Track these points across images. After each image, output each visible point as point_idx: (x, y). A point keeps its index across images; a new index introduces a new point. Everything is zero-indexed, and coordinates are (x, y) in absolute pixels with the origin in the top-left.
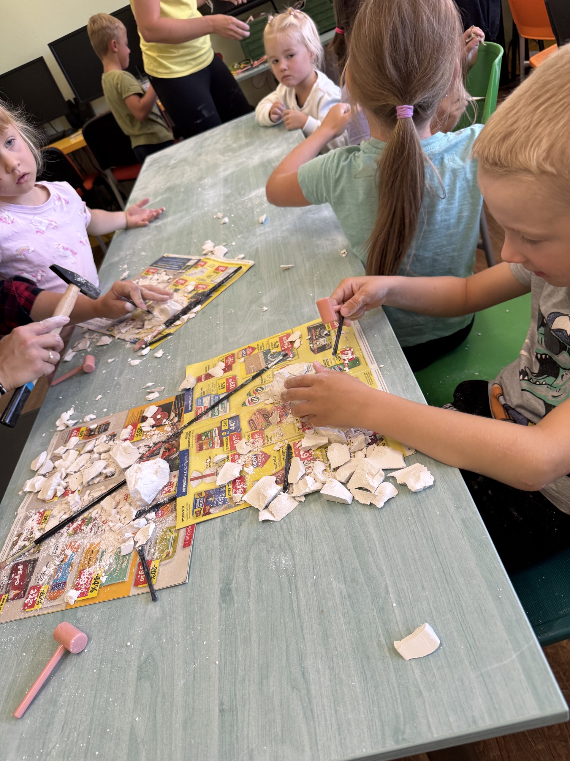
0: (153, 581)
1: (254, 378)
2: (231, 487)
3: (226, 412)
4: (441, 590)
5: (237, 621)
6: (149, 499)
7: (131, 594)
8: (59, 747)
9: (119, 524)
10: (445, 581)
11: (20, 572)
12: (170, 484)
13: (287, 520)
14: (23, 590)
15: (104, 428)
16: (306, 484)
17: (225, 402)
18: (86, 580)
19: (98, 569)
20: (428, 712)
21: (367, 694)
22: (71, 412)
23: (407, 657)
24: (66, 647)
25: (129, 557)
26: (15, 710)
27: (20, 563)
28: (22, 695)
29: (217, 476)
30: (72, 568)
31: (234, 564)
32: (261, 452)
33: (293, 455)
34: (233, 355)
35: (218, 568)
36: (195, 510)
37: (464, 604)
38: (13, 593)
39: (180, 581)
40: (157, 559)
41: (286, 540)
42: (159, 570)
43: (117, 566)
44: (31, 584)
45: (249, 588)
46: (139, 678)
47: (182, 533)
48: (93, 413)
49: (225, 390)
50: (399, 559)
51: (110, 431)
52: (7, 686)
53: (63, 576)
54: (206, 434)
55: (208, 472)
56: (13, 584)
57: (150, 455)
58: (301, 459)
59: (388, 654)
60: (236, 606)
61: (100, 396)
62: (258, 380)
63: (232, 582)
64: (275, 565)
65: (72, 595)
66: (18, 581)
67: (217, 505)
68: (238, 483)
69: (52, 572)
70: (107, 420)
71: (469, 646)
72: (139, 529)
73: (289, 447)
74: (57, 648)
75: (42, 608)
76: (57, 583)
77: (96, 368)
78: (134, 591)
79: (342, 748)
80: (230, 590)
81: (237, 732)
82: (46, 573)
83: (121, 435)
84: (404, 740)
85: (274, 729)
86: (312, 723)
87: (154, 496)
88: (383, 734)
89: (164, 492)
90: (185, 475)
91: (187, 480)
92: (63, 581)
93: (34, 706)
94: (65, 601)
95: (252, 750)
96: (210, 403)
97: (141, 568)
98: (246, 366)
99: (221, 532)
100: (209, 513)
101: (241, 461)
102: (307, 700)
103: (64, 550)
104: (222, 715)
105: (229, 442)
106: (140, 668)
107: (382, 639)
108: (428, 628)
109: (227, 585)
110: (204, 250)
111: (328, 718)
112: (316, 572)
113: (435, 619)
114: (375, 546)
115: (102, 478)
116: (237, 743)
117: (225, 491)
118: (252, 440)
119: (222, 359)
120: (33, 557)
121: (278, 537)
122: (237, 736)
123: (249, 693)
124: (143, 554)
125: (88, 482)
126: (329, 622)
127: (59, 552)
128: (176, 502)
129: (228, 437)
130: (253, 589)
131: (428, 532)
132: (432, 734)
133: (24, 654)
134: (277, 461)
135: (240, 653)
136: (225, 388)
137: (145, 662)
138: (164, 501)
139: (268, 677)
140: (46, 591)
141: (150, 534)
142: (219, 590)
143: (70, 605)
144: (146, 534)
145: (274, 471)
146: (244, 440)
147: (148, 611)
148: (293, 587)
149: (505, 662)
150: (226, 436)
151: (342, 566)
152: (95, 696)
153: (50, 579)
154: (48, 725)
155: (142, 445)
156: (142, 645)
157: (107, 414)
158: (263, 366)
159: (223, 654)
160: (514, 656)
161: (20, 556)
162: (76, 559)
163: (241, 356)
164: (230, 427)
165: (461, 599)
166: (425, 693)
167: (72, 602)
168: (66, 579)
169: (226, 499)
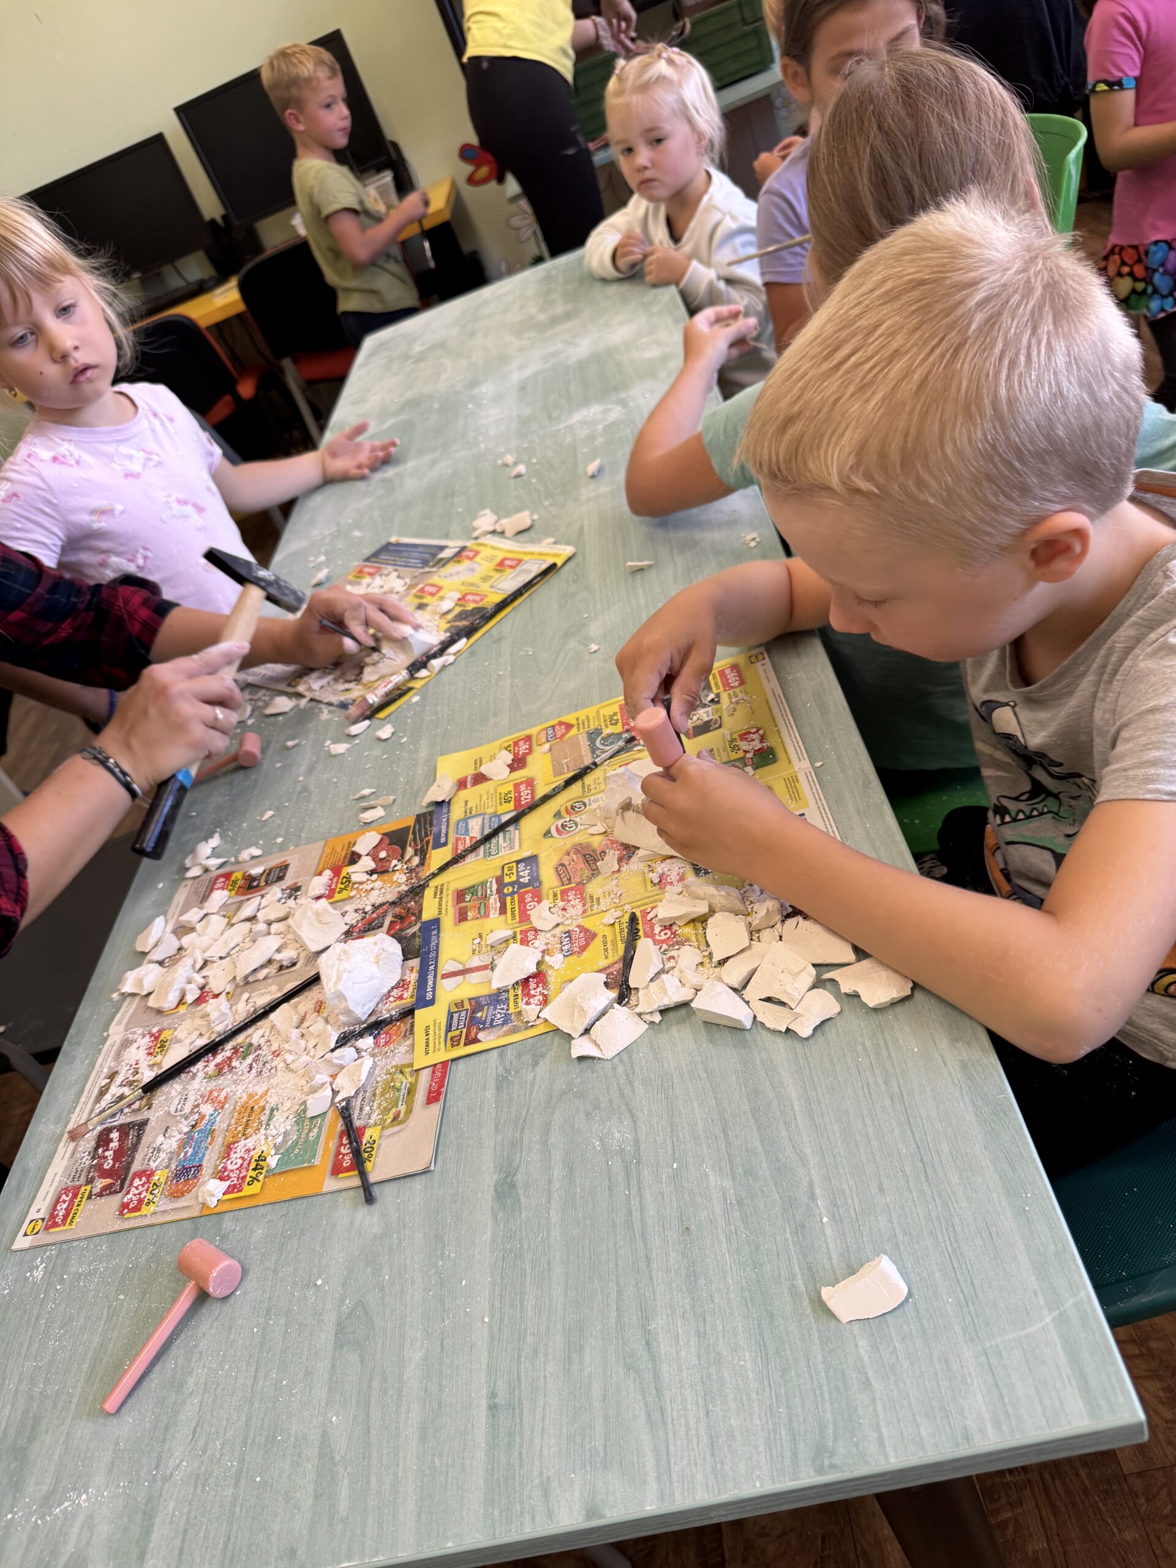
0: (368, 1166)
1: (569, 783)
2: (519, 992)
3: (512, 848)
4: (914, 1194)
5: (525, 1245)
6: (362, 1012)
7: (324, 1190)
8: (186, 1467)
9: (305, 1058)
10: (923, 1178)
11: (114, 1145)
12: (402, 984)
13: (625, 1057)
14: (119, 1177)
15: (278, 873)
16: (663, 990)
17: (511, 828)
18: (240, 1161)
19: (263, 1142)
20: (881, 1417)
21: (766, 1383)
22: (215, 841)
23: (845, 1316)
24: (201, 1284)
25: (323, 1120)
26: (105, 1398)
27: (115, 1127)
28: (117, 1372)
29: (492, 970)
30: (213, 1139)
31: (522, 1138)
32: (578, 926)
33: (641, 933)
34: (528, 739)
35: (492, 1144)
36: (450, 1035)
37: (956, 1221)
38: (100, 1184)
39: (419, 1167)
40: (375, 1125)
41: (622, 1095)
42: (379, 1146)
43: (299, 1138)
44: (136, 1167)
45: (550, 1182)
46: (339, 1345)
47: (425, 1077)
48: (257, 845)
49: (511, 806)
50: (838, 1135)
51: (288, 881)
52: (90, 1354)
53: (195, 1154)
54: (472, 889)
55: (476, 962)
56: (99, 1167)
57: (367, 927)
58: (655, 942)
59: (808, 1311)
60: (524, 1215)
61: (270, 813)
62: (576, 789)
63: (517, 1170)
64: (601, 1141)
65: (213, 1189)
66: (111, 1162)
67: (492, 1025)
68: (532, 985)
69: (175, 1146)
70: (282, 859)
71: (963, 1299)
72: (342, 1067)
73: (633, 919)
74: (185, 1287)
75: (155, 1213)
76: (184, 1167)
77: (262, 759)
78: (331, 1184)
79: (716, 1479)
80: (513, 1186)
81: (521, 1445)
82: (164, 1147)
83: (310, 888)
84: (833, 1466)
85: (590, 1443)
86: (661, 1433)
87: (371, 1006)
88: (795, 1455)
89: (391, 999)
90: (432, 967)
91: (435, 977)
92: (195, 1164)
93: (141, 1392)
94: (200, 1200)
95: (548, 1478)
96: (483, 830)
97: (345, 1141)
98: (553, 760)
99: (498, 1076)
100: (476, 1041)
101: (540, 943)
102: (654, 1391)
103: (198, 1106)
104: (493, 1416)
105: (516, 906)
106: (340, 1326)
107: (799, 1282)
108: (886, 1264)
109: (507, 1176)
110: (475, 529)
111: (692, 1425)
112: (677, 1155)
113: (902, 1248)
114: (793, 1109)
115: (272, 970)
116: (521, 1466)
117: (507, 999)
118: (561, 904)
119: (506, 745)
120: (139, 1118)
121: (608, 1088)
122: (520, 1454)
123: (545, 1377)
124: (350, 1116)
125: (246, 977)
126: (700, 1249)
127: (187, 1109)
128: (413, 1018)
129: (516, 896)
130: (556, 1185)
131: (894, 1084)
132: (886, 1457)
133: (122, 1297)
134: (609, 945)
135: (530, 1303)
136: (512, 803)
137: (349, 1316)
138: (391, 1016)
139: (581, 1348)
140: (163, 1180)
141: (363, 1078)
142: (493, 1184)
143: (208, 1208)
144: (355, 1078)
145: (603, 963)
146: (546, 903)
147: (358, 1221)
148: (634, 1182)
149: (1030, 1330)
150: (512, 894)
151: (729, 1144)
152: (255, 1376)
153: (170, 1159)
154: (167, 1428)
155: (349, 907)
156: (344, 1284)
157: (282, 848)
158: (587, 761)
159: (497, 1303)
160: (1048, 1319)
161: (114, 1115)
162: (221, 1123)
163: (544, 740)
164: (519, 877)
165: (953, 1211)
166: (876, 1385)
167: (212, 1202)
168: (201, 1160)
169: (510, 1015)
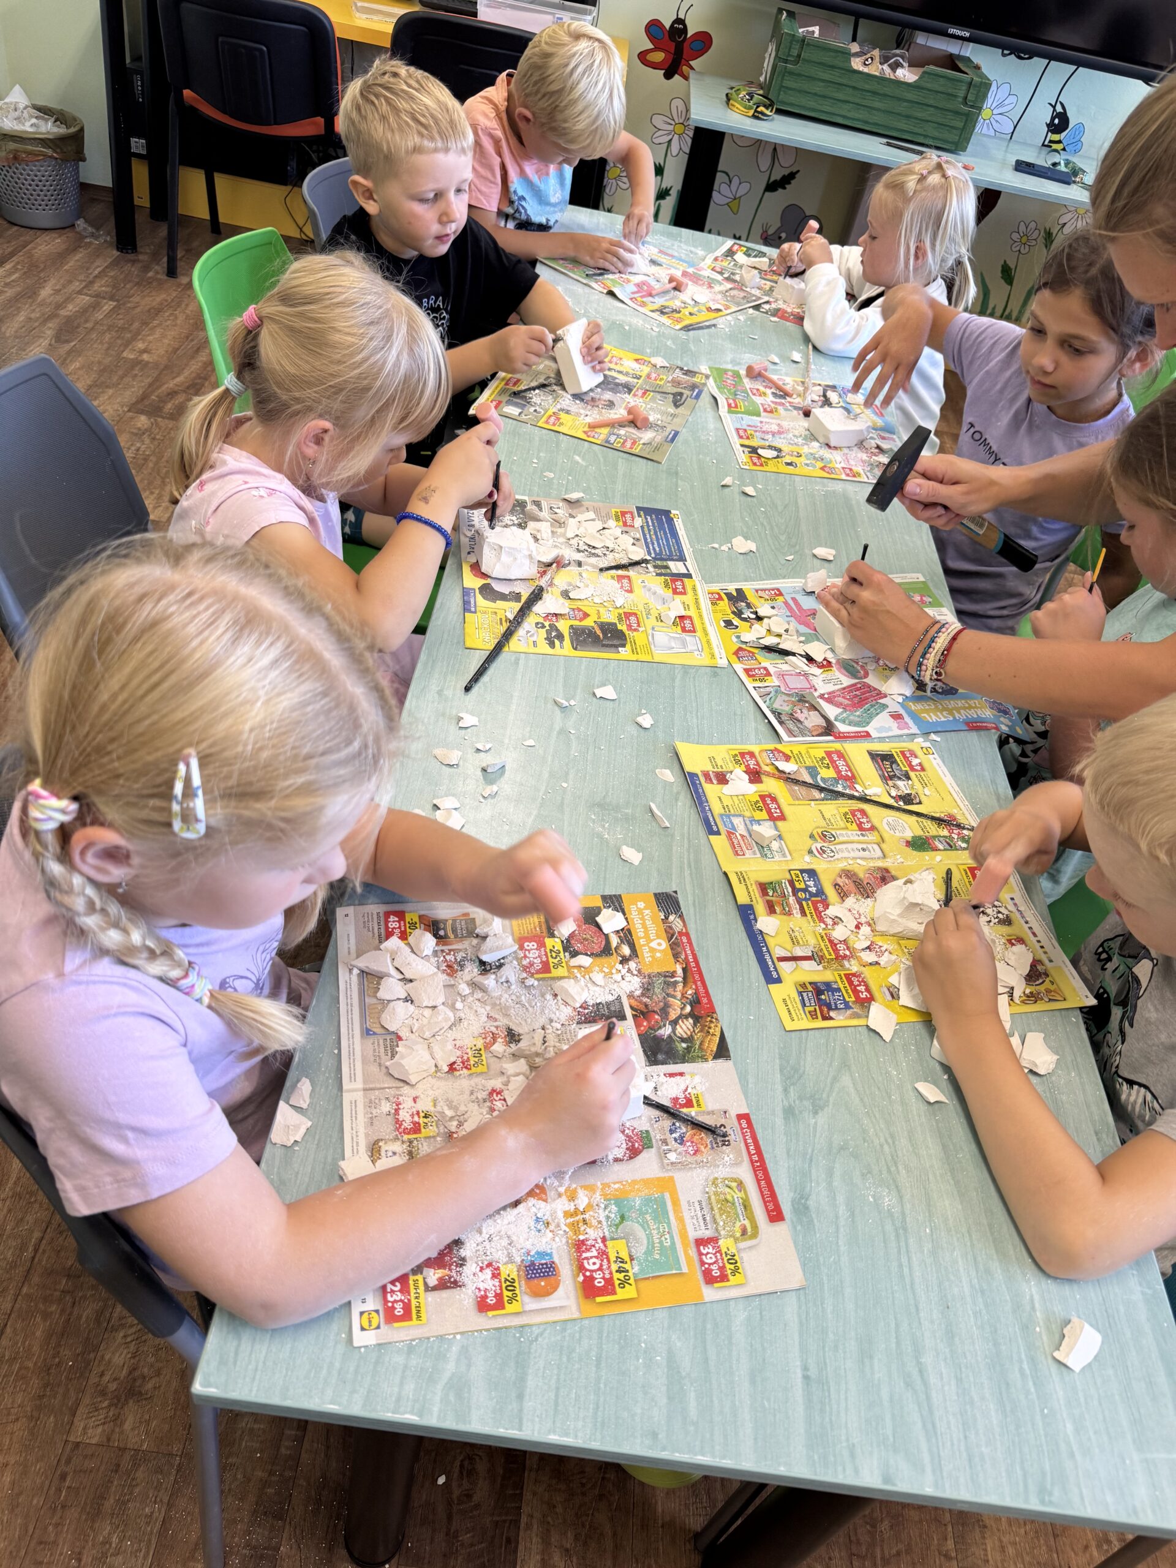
5: (821, 1259)
20: (1081, 1480)
21: (1005, 1430)
31: (810, 1171)
41: (889, 1171)
45: (837, 1217)
60: (817, 1235)
63: (808, 1196)
80: (807, 1208)
81: (831, 1414)
84: (1051, 1503)
85: (882, 1429)
86: (934, 1440)
88: (1026, 1486)
95: (853, 1445)
99: (784, 1108)
102: (927, 1408)
104: (808, 1384)
107: (1025, 1366)
109: (802, 1197)
111: (955, 1442)
121: (877, 1160)
122: (831, 1420)
126: (954, 1314)
130: (842, 1222)
132: (1085, 1508)
139: (871, 1357)
142: (792, 1201)
148: (903, 1244)
166: (1078, 1457)
